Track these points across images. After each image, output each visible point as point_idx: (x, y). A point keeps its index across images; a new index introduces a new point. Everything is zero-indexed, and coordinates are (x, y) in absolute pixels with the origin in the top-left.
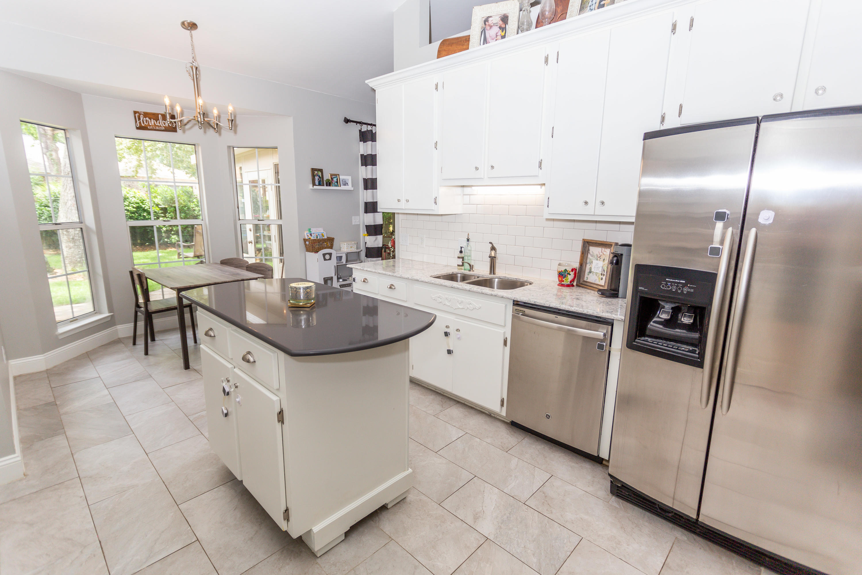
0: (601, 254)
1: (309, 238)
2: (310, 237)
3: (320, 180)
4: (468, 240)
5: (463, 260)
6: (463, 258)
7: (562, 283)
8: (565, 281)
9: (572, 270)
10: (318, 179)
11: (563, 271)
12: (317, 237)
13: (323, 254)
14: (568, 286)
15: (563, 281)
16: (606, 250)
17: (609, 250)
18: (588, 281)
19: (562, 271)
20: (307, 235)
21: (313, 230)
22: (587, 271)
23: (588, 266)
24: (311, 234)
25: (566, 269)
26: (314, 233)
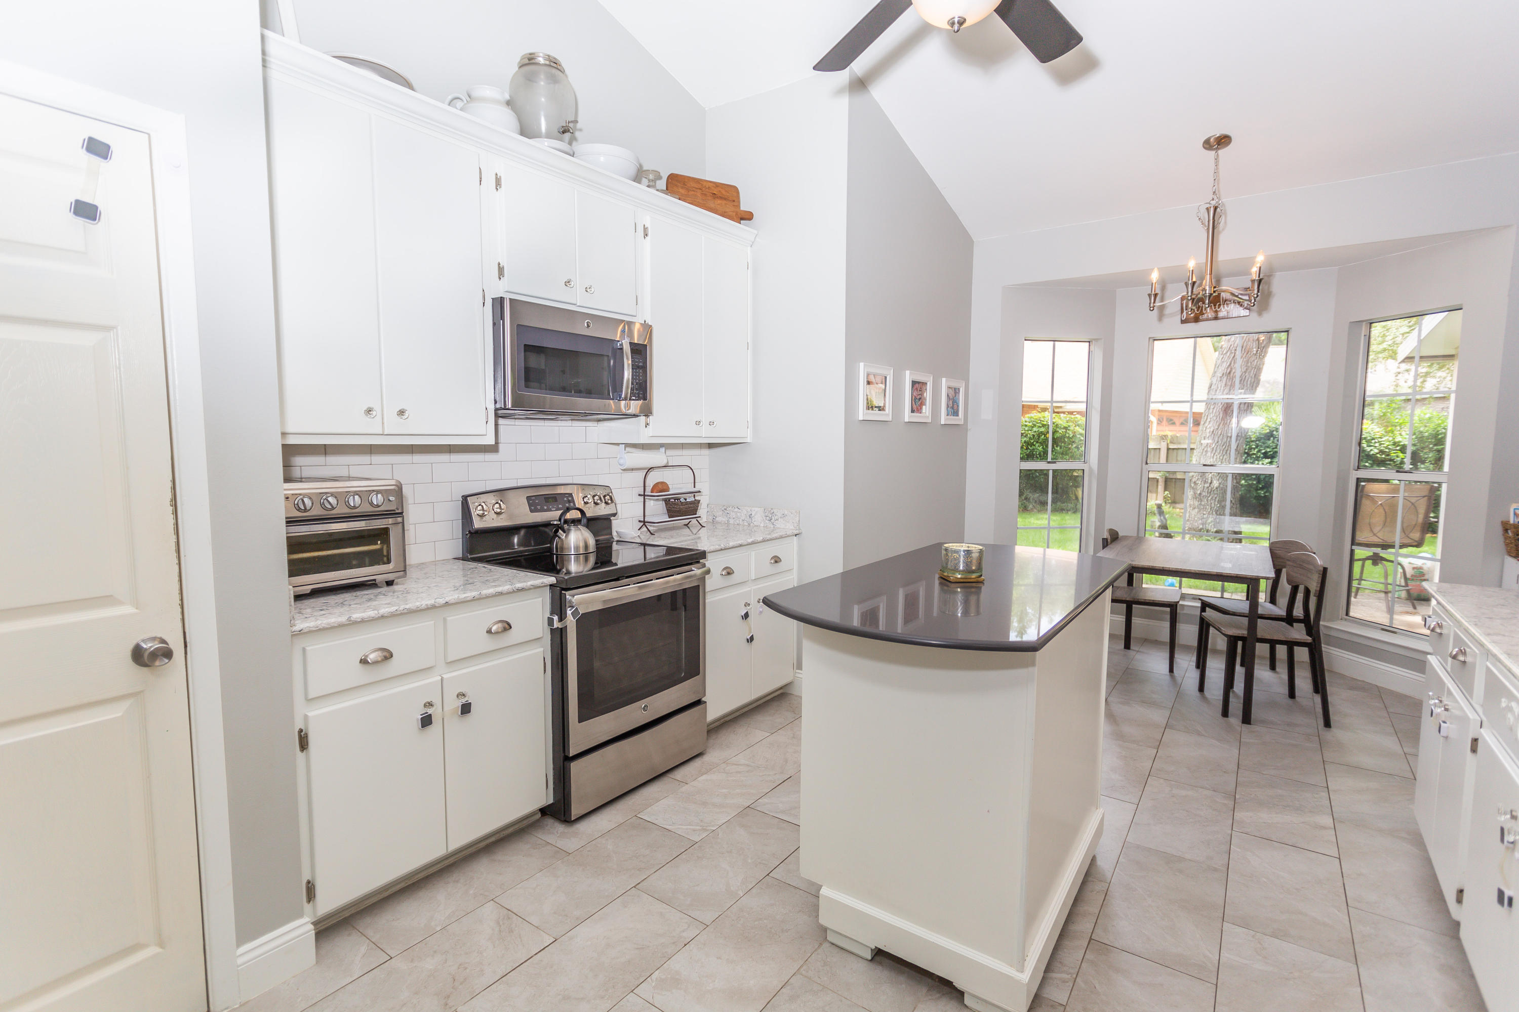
1: (1515, 520)
20: (1515, 514)
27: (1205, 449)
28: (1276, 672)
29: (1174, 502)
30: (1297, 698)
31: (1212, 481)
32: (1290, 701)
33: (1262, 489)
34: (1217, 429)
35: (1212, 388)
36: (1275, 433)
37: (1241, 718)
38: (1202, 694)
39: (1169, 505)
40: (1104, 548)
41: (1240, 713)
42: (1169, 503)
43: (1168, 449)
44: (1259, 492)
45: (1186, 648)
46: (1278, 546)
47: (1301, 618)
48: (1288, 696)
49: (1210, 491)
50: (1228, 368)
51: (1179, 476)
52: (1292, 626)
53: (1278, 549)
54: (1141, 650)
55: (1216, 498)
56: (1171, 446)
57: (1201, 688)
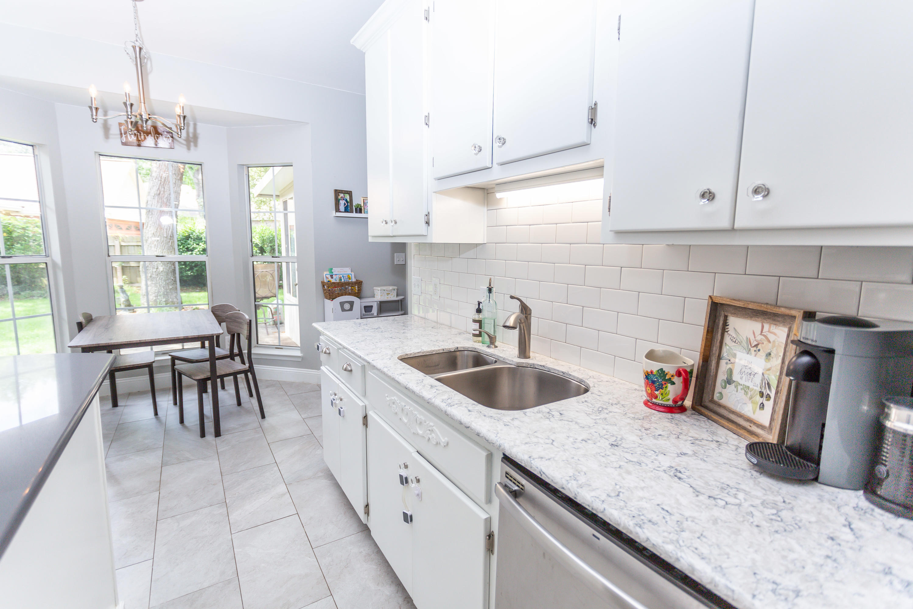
0: (759, 337)
1: (328, 280)
2: (330, 279)
3: (347, 206)
4: (490, 290)
5: (480, 327)
6: (480, 322)
7: (654, 400)
8: (660, 397)
9: (679, 374)
10: (345, 204)
11: (655, 372)
12: (341, 280)
13: (341, 303)
14: (670, 409)
15: (656, 397)
16: (774, 328)
17: (786, 330)
18: (723, 402)
19: (652, 372)
20: (326, 277)
21: (336, 271)
22: (722, 376)
23: (724, 366)
24: (332, 276)
25: (662, 369)
26: (336, 275)
27: (150, 245)
28: (226, 390)
29: (131, 283)
30: (242, 404)
31: (157, 267)
32: (239, 408)
33: (188, 270)
34: (156, 232)
35: (148, 203)
36: (191, 235)
37: (214, 434)
38: (183, 425)
39: (127, 285)
40: (79, 331)
41: (212, 430)
42: (127, 284)
43: (121, 246)
44: (187, 272)
45: (164, 391)
46: (216, 308)
47: (237, 353)
48: (237, 405)
49: (157, 274)
50: (157, 190)
51: (133, 264)
52: (234, 360)
53: (217, 311)
54: (127, 404)
55: (162, 278)
56: (123, 244)
57: (182, 421)
